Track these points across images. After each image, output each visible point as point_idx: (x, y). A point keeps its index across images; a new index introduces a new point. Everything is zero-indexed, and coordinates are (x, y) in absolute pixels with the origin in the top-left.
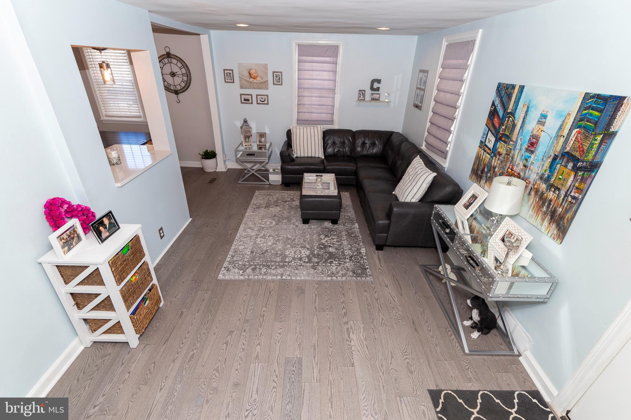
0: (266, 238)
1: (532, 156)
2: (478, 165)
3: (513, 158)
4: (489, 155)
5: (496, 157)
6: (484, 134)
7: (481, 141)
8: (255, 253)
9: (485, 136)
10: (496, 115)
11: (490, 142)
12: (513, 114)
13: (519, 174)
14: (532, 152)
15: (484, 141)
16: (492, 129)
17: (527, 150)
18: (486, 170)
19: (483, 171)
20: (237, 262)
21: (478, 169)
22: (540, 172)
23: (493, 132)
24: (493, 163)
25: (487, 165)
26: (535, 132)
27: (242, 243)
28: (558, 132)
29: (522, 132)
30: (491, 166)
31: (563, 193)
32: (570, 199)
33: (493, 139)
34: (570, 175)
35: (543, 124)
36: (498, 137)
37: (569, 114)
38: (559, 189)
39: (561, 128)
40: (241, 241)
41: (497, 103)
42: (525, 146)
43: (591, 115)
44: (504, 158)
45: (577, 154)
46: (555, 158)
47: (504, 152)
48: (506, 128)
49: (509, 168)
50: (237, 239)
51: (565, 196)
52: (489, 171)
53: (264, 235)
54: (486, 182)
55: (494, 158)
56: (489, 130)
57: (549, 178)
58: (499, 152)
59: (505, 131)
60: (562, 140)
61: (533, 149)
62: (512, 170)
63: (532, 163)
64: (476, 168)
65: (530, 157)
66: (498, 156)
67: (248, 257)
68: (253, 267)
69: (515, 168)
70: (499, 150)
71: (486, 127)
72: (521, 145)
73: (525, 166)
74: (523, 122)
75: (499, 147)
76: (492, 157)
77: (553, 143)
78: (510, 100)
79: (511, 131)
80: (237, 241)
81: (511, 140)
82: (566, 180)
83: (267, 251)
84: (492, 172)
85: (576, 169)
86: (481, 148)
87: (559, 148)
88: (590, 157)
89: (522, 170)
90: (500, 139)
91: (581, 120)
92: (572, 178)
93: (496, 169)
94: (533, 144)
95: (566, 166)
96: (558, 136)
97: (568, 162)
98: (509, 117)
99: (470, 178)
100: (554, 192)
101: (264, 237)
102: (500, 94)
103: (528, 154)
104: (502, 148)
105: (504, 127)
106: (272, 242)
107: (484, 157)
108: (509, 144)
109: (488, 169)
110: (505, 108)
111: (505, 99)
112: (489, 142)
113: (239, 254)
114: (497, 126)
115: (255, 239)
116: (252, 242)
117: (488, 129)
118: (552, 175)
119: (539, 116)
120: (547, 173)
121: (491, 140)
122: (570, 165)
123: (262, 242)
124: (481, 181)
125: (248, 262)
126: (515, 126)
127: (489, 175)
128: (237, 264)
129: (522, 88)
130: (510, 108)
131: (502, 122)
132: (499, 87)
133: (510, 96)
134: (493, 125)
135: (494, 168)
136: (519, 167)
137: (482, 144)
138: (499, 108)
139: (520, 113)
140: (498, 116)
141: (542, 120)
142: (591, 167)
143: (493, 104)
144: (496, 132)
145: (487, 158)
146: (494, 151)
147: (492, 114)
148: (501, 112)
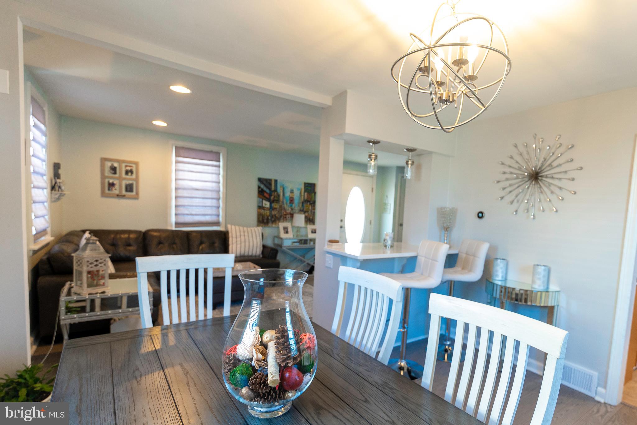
1: (294, 205)
2: (262, 217)
3: (284, 208)
4: (269, 211)
5: (274, 210)
7: (258, 206)
9: (261, 203)
10: (265, 192)
12: (276, 190)
13: (290, 213)
14: (293, 203)
15: (261, 205)
16: (265, 199)
17: (290, 203)
18: (270, 218)
19: (268, 219)
21: (263, 219)
22: (299, 208)
24: (273, 214)
25: (270, 216)
26: (291, 196)
29: (285, 197)
31: (310, 212)
32: (312, 213)
34: (310, 206)
36: (271, 201)
37: (302, 189)
38: (307, 211)
39: (301, 193)
41: (262, 186)
42: (288, 202)
43: (308, 188)
44: (279, 209)
45: (309, 200)
46: (303, 203)
47: (278, 207)
48: (274, 197)
49: (284, 212)
54: (272, 223)
56: (263, 199)
57: (303, 209)
60: (303, 197)
63: (295, 207)
64: (261, 219)
69: (287, 211)
70: (275, 207)
71: (259, 198)
72: (286, 202)
73: (292, 209)
74: (283, 194)
76: (271, 211)
77: (300, 199)
78: (272, 185)
81: (280, 201)
82: (309, 208)
84: (274, 217)
85: (311, 204)
86: (261, 209)
87: (303, 200)
88: (313, 200)
90: (273, 202)
91: (306, 190)
93: (277, 215)
94: (292, 200)
96: (301, 195)
97: (307, 203)
98: (274, 192)
99: (259, 226)
102: (263, 183)
103: (291, 204)
104: (275, 205)
107: (265, 212)
108: (279, 203)
110: (270, 189)
111: (267, 185)
114: (268, 197)
117: (261, 199)
119: (290, 190)
121: (267, 204)
122: (309, 203)
127: (273, 219)
129: (276, 181)
130: (273, 188)
131: (270, 195)
132: (260, 180)
133: (270, 184)
134: (265, 197)
135: (275, 215)
136: (289, 210)
137: (260, 207)
138: (265, 189)
139: (280, 190)
140: (267, 193)
141: (292, 192)
142: (314, 203)
143: (259, 187)
144: (268, 200)
145: (268, 213)
146: (271, 208)
147: (261, 192)
148: (268, 191)
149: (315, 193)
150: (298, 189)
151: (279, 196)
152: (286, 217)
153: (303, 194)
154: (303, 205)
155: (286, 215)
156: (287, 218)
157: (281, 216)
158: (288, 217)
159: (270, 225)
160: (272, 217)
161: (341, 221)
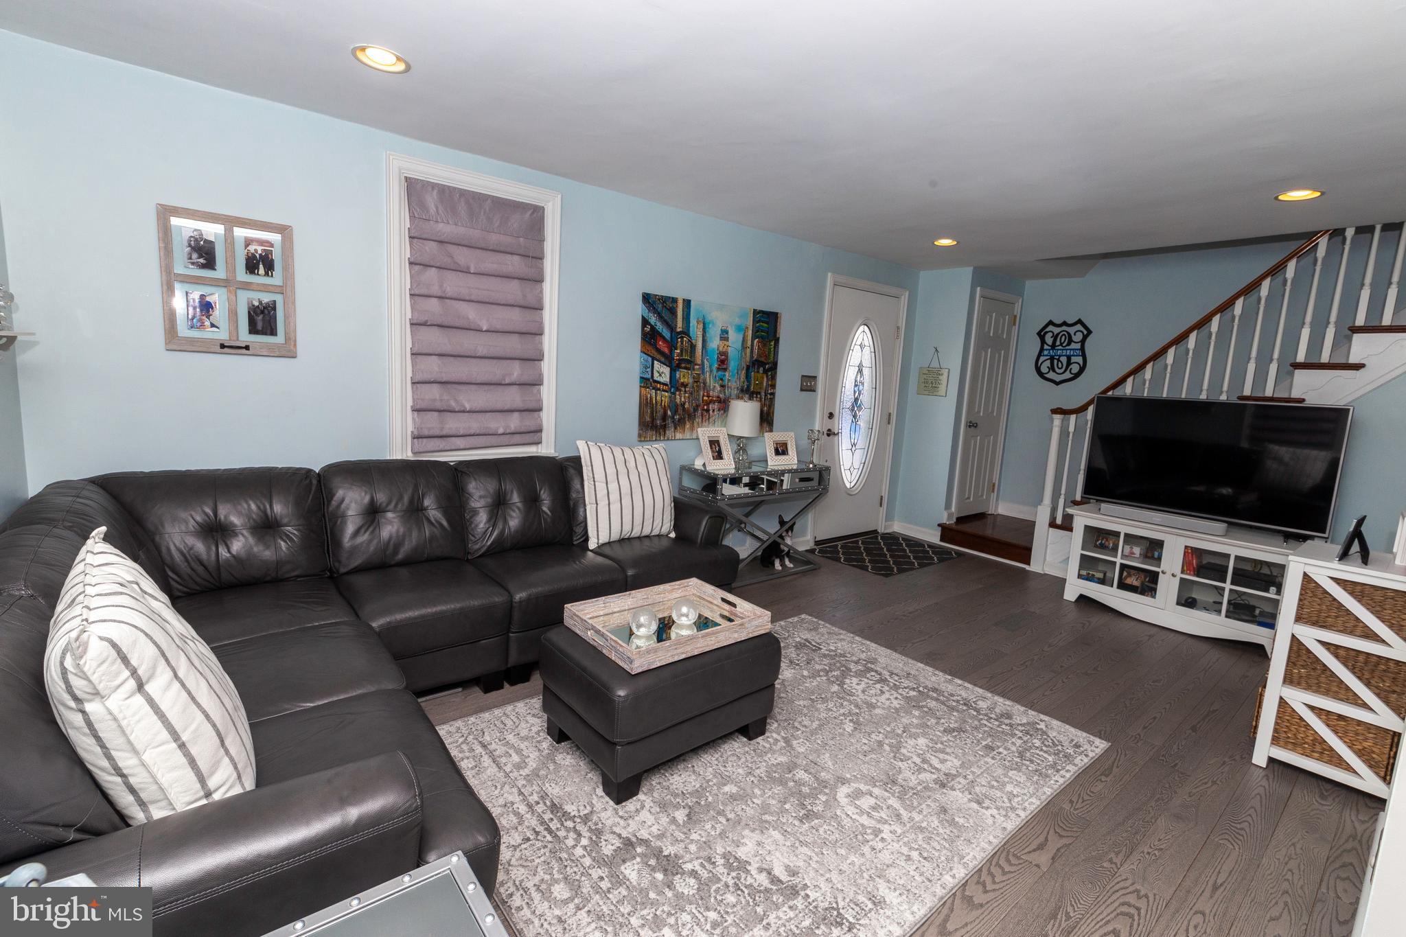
0: (918, 761)
1: (727, 374)
2: (652, 413)
3: (705, 383)
4: (667, 392)
5: (680, 391)
6: (646, 367)
7: (641, 378)
8: (984, 743)
9: (649, 370)
10: (659, 338)
11: (663, 375)
12: (686, 332)
13: (718, 397)
14: (725, 370)
15: (648, 375)
16: (658, 356)
17: (718, 369)
18: (669, 413)
19: (664, 417)
20: (1044, 748)
21: (653, 419)
22: (738, 384)
23: (663, 360)
24: (678, 400)
25: (669, 406)
26: (721, 349)
27: (1009, 788)
28: (743, 344)
29: (706, 352)
30: (677, 406)
31: (763, 394)
32: (769, 396)
33: (666, 370)
34: (763, 378)
35: (727, 339)
36: (674, 365)
37: (747, 328)
38: (759, 393)
39: (744, 340)
40: (1011, 796)
41: (653, 319)
42: (715, 366)
43: (763, 326)
44: (693, 387)
45: (763, 359)
46: (748, 369)
47: (691, 381)
48: (681, 351)
49: (704, 396)
50: (1024, 809)
51: (766, 395)
52: (675, 412)
53: (920, 770)
54: (676, 428)
55: (678, 393)
56: (653, 359)
57: (749, 387)
58: (683, 384)
59: (682, 355)
60: (748, 351)
61: (725, 367)
62: (708, 396)
63: (729, 380)
64: (648, 419)
65: (724, 375)
66: (683, 389)
67: (1009, 745)
68: (1007, 721)
69: (712, 393)
70: (682, 381)
71: (645, 356)
72: (710, 366)
73: (722, 386)
74: (704, 341)
75: (680, 378)
76: (674, 394)
77: (741, 356)
78: (676, 316)
79: (691, 353)
80: (1026, 804)
81: (696, 365)
82: (761, 383)
83: (945, 731)
84: (680, 411)
85: (766, 372)
86: (648, 388)
87: (748, 359)
88: (772, 359)
89: (720, 391)
90: (678, 366)
91: (758, 331)
92: (765, 379)
93: (687, 406)
94: (723, 362)
95: (758, 372)
96: (744, 347)
97: (758, 368)
98: (682, 338)
99: (643, 439)
100: (757, 397)
101: (926, 766)
102: (654, 308)
103: (720, 373)
104: (684, 376)
105: (678, 351)
106: (911, 742)
107: (659, 398)
108: (694, 370)
109: (673, 410)
110: (671, 327)
111: (666, 314)
112: (660, 375)
113: (1032, 761)
114: (666, 351)
115: (958, 775)
116: (973, 773)
117: (650, 359)
118: (750, 384)
119: (719, 332)
120: (746, 383)
121: (662, 373)
122: (761, 370)
123: (941, 756)
124: (667, 432)
125: (1013, 735)
126: (695, 346)
127: (677, 417)
128: (1047, 743)
129: (687, 303)
130: (680, 326)
131: (672, 347)
132: (647, 299)
133: (673, 312)
134: (659, 351)
135: (683, 405)
136: (716, 391)
137: (647, 382)
138: (660, 327)
139: (696, 331)
140: (664, 338)
141: (724, 336)
142: (774, 366)
143: (645, 322)
144: (668, 360)
145: (664, 398)
146: (675, 385)
147: (650, 337)
148: (666, 334)
149: (777, 340)
150: (739, 328)
151: (693, 347)
152: (708, 411)
153: (749, 343)
154: (748, 376)
155: (708, 404)
156: (711, 412)
157: (695, 410)
158: (714, 411)
159: (670, 433)
160: (676, 408)
161: (831, 416)
